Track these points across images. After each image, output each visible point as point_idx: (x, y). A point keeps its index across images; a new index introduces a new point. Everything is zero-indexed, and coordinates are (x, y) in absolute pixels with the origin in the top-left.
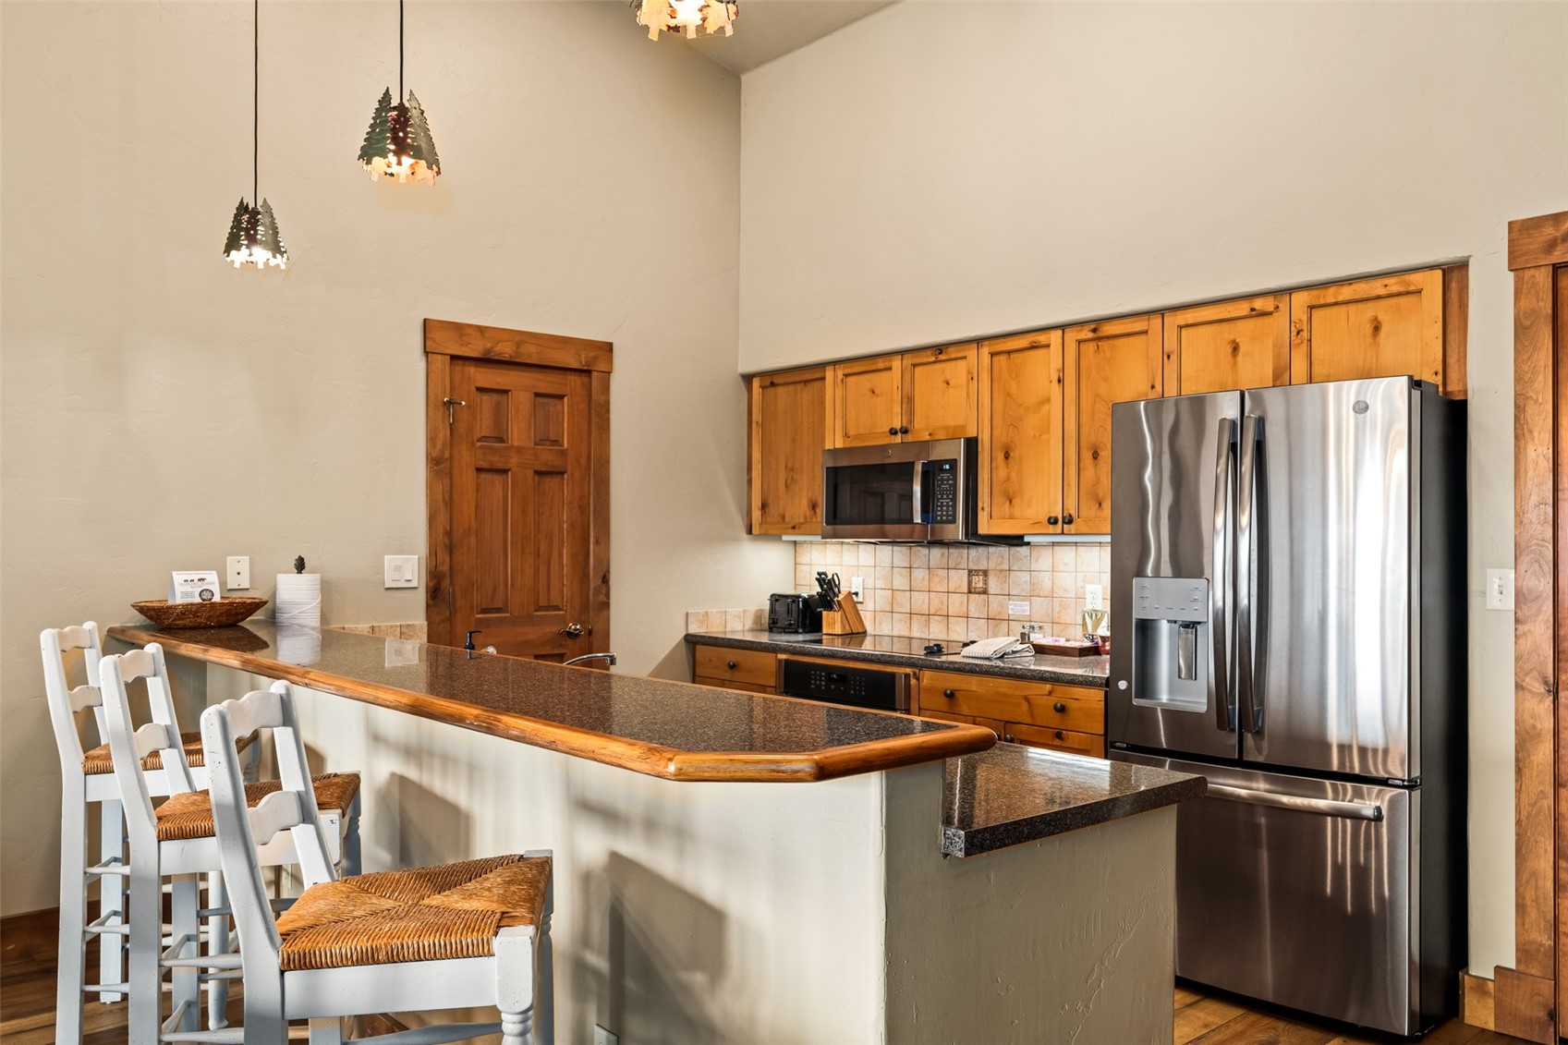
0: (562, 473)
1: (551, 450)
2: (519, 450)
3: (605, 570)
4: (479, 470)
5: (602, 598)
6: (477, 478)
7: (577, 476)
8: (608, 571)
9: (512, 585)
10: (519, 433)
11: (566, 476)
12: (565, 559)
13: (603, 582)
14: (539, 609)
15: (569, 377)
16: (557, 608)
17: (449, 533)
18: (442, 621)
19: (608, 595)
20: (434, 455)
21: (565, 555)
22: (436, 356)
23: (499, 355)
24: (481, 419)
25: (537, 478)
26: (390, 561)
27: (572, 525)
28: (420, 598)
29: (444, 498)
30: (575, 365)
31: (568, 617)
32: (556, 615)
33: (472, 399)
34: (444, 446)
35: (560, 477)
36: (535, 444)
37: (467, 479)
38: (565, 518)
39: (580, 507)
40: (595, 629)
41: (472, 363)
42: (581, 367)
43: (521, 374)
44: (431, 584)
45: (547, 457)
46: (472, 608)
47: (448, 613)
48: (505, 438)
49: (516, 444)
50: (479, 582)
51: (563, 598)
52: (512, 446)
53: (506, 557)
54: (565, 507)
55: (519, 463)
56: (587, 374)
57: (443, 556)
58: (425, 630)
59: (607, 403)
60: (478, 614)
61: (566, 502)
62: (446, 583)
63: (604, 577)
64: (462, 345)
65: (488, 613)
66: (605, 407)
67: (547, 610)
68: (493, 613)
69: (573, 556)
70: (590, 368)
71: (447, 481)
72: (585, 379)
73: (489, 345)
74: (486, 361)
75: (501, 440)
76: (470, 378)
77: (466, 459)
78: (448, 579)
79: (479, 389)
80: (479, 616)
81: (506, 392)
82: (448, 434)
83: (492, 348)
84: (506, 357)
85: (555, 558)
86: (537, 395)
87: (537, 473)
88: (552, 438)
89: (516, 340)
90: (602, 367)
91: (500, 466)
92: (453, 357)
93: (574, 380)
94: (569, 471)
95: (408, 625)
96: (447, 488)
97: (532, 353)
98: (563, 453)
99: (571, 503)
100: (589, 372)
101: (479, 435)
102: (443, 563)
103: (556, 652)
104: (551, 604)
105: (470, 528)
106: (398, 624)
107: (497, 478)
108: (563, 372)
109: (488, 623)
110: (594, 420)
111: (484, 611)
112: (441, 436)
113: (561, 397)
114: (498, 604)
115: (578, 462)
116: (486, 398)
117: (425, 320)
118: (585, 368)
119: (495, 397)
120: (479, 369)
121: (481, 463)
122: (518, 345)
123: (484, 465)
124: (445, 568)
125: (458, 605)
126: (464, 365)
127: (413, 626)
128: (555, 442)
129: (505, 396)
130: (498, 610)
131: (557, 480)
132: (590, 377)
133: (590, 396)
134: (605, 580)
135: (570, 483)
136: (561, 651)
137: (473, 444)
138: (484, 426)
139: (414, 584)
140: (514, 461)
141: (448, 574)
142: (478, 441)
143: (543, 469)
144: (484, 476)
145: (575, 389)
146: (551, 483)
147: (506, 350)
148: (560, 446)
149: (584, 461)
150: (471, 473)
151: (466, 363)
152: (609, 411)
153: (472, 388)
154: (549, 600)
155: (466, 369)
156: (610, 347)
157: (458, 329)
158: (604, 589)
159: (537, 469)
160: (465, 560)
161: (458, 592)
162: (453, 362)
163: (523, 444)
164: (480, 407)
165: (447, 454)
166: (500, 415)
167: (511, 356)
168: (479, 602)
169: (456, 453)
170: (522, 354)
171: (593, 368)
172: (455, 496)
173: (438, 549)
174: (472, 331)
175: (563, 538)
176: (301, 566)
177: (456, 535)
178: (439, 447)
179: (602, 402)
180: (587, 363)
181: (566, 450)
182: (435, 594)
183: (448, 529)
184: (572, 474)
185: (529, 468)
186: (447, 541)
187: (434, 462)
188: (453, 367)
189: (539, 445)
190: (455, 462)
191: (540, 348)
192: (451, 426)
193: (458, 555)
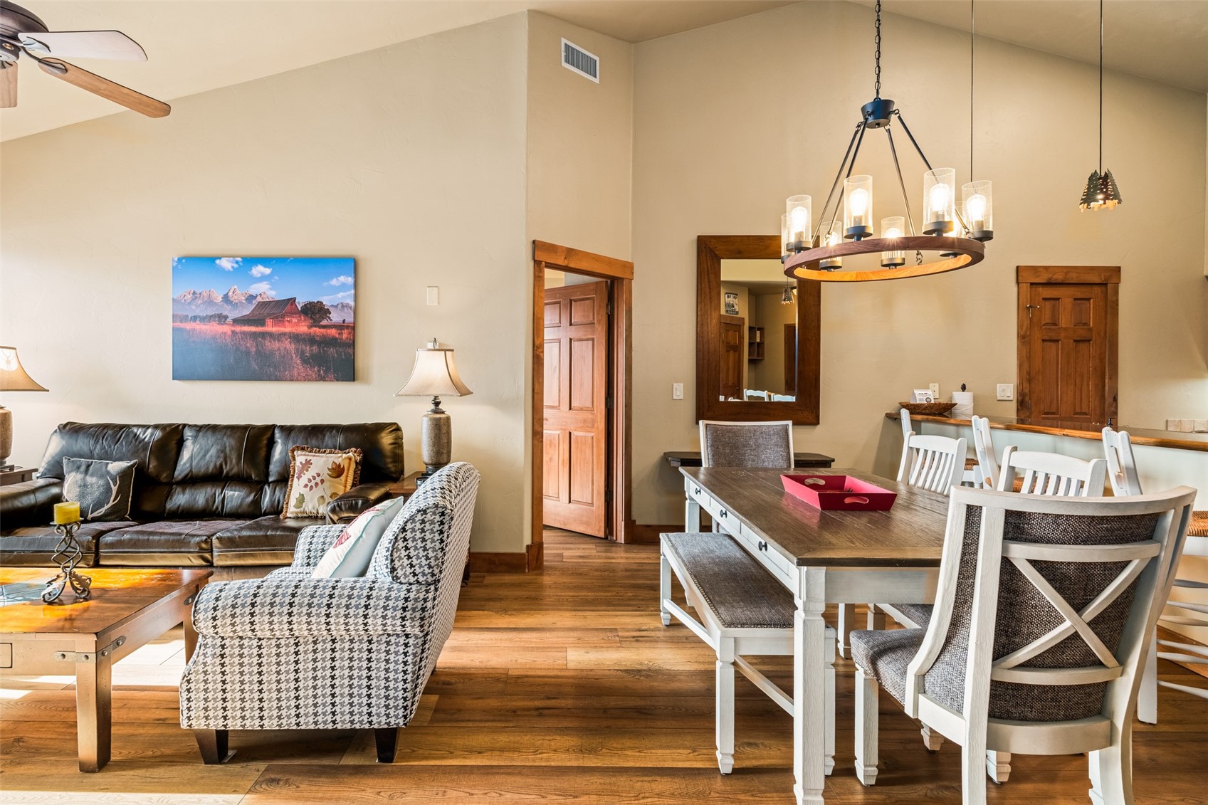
0: (1089, 341)
1: (1083, 328)
2: (1066, 329)
3: (1115, 393)
4: (1043, 340)
5: (1113, 409)
6: (1043, 345)
7: (1098, 342)
8: (1117, 394)
9: (1061, 400)
10: (1065, 319)
11: (1091, 342)
12: (1090, 387)
13: (1114, 400)
14: (1076, 413)
15: (1094, 288)
16: (1086, 414)
17: (1029, 373)
19: (1117, 407)
20: (1022, 334)
21: (1090, 385)
22: (1023, 284)
23: (1056, 280)
24: (1045, 314)
25: (1075, 344)
26: (999, 387)
27: (1095, 369)
28: (1014, 405)
29: (1026, 355)
30: (1099, 281)
32: (1085, 418)
33: (1041, 304)
34: (1027, 329)
35: (1089, 343)
36: (1074, 326)
37: (1038, 345)
38: (1090, 365)
39: (1100, 359)
41: (1040, 286)
42: (1102, 282)
43: (1067, 289)
44: (1020, 399)
45: (1081, 333)
46: (1040, 412)
47: (1029, 413)
48: (1058, 323)
49: (1064, 326)
50: (1043, 399)
51: (1090, 408)
52: (1062, 327)
53: (1058, 385)
54: (1091, 359)
55: (1065, 336)
56: (1105, 286)
57: (1026, 385)
59: (1117, 300)
61: (1091, 356)
62: (1027, 398)
63: (1115, 397)
64: (1036, 277)
65: (1048, 414)
66: (1116, 303)
67: (1081, 414)
68: (1050, 415)
69: (1096, 386)
70: (1107, 282)
71: (1027, 347)
72: (1104, 288)
73: (1050, 276)
74: (1049, 284)
75: (1055, 324)
76: (1041, 293)
77: (1038, 335)
79: (1045, 299)
80: (1043, 416)
81: (1058, 299)
82: (1029, 323)
83: (1052, 277)
84: (1060, 281)
85: (1085, 387)
86: (1076, 299)
87: (1075, 341)
88: (1084, 322)
89: (1065, 271)
90: (1114, 281)
91: (1055, 338)
92: (1032, 284)
93: (1097, 290)
94: (1093, 339)
96: (1028, 350)
97: (1074, 278)
98: (1090, 330)
99: (1095, 357)
100: (1106, 284)
101: (1043, 323)
102: (1025, 388)
104: (1083, 411)
105: (1039, 370)
107: (1053, 345)
108: (1091, 286)
110: (1109, 311)
111: (1045, 414)
112: (1025, 324)
113: (1089, 299)
114: (1054, 411)
115: (1099, 334)
116: (1047, 303)
117: (1017, 267)
118: (1104, 282)
119: (1053, 302)
120: (1045, 289)
122: (1066, 274)
123: (1046, 338)
124: (1027, 391)
125: (1033, 409)
128: (1085, 324)
129: (1058, 301)
130: (1053, 413)
131: (1086, 344)
132: (1107, 287)
133: (1106, 297)
134: (1115, 399)
135: (1094, 345)
137: (1041, 328)
138: (1047, 318)
139: (1011, 398)
140: (1062, 335)
141: (1028, 394)
142: (1044, 325)
143: (1079, 339)
144: (1046, 343)
145: (1097, 294)
146: (1082, 346)
147: (1059, 277)
148: (1088, 326)
149: (1102, 334)
150: (1040, 342)
151: (1038, 286)
152: (1118, 305)
153: (1041, 299)
154: (1081, 408)
155: (1038, 289)
156: (1118, 269)
157: (1034, 269)
158: (1114, 405)
159: (1075, 339)
160: (1036, 387)
161: (1033, 403)
162: (1032, 286)
163: (1067, 326)
164: (1044, 308)
165: (1028, 333)
166: (1055, 312)
167: (1062, 280)
168: (1043, 408)
169: (1032, 332)
170: (1068, 278)
171: (1109, 282)
172: (1032, 354)
173: (1023, 381)
174: (1041, 270)
175: (1090, 376)
176: (964, 388)
177: (1032, 374)
178: (1024, 330)
179: (1114, 300)
180: (1105, 280)
181: (1091, 328)
182: (1022, 404)
183: (1029, 371)
184: (1095, 341)
185: (1070, 339)
186: (1028, 377)
187: (1022, 337)
188: (1031, 289)
189: (1077, 326)
190: (1032, 337)
191: (1078, 274)
192: (1031, 318)
193: (1033, 384)
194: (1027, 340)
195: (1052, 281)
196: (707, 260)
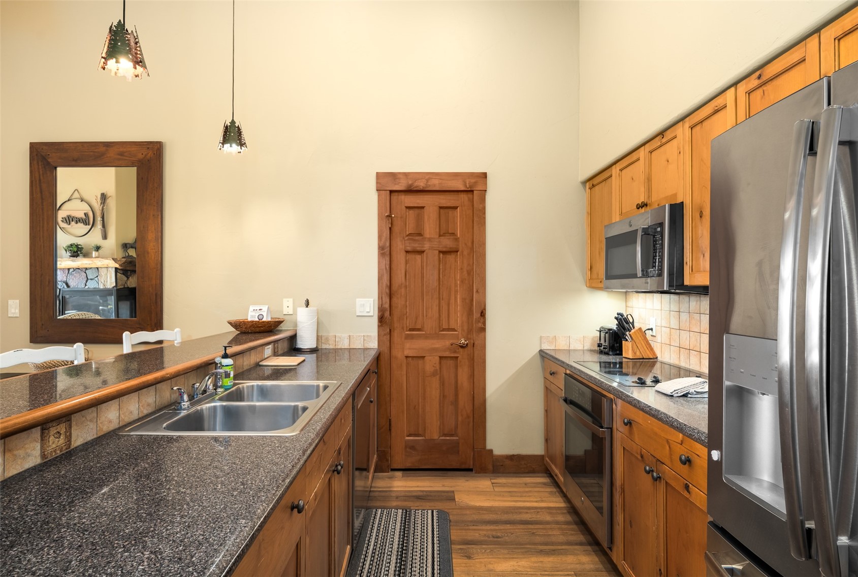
0: (457, 252)
1: (449, 239)
2: (430, 240)
3: (483, 307)
4: (407, 252)
5: (480, 325)
6: (406, 257)
7: (465, 253)
8: (485, 309)
9: (426, 316)
10: (430, 228)
11: (459, 253)
12: (458, 302)
13: (481, 315)
14: (444, 330)
15: (460, 196)
16: (454, 330)
17: (390, 287)
18: (385, 335)
19: (484, 323)
20: (381, 245)
21: (458, 299)
22: (383, 192)
23: (416, 187)
24: (409, 224)
25: (441, 255)
26: (359, 301)
27: (462, 281)
28: (375, 322)
29: (386, 269)
30: (463, 188)
31: (460, 335)
32: (452, 334)
33: (403, 214)
34: (386, 240)
35: (456, 254)
36: (440, 236)
37: (400, 258)
38: (458, 278)
39: (468, 271)
40: (476, 343)
41: (402, 193)
42: (467, 189)
43: (431, 196)
44: (380, 315)
45: (447, 243)
46: (403, 328)
47: (388, 330)
48: (423, 234)
49: (428, 237)
50: (408, 314)
51: (457, 324)
52: (426, 238)
53: (423, 300)
54: (459, 272)
55: (430, 247)
56: (471, 193)
57: (386, 300)
58: (377, 339)
59: (484, 208)
60: (407, 331)
61: (459, 268)
62: (387, 314)
63: (482, 312)
64: (395, 184)
65: (413, 331)
66: (483, 211)
67: (448, 331)
68: (415, 331)
69: (463, 300)
70: (472, 189)
71: (388, 259)
72: (470, 195)
73: (410, 182)
74: (410, 191)
75: (420, 234)
76: (402, 202)
77: (400, 246)
78: (388, 312)
79: (408, 208)
80: (407, 332)
81: (423, 208)
82: (389, 233)
83: (412, 184)
84: (421, 188)
85: (452, 301)
86: (441, 208)
87: (440, 252)
88: (450, 232)
89: (427, 178)
90: (480, 188)
91: (418, 249)
92: (391, 192)
93: (464, 197)
94: (460, 250)
95: (368, 336)
96: (388, 263)
97: (435, 184)
98: (457, 240)
99: (461, 269)
100: (472, 191)
101: (407, 233)
102: (386, 303)
103: (452, 355)
105: (402, 284)
106: (363, 335)
107: (418, 257)
108: (456, 193)
109: (411, 337)
110: (475, 219)
111: (411, 330)
112: (384, 234)
113: (456, 208)
114: (419, 327)
115: (466, 244)
116: (411, 212)
117: (377, 173)
118: (469, 189)
119: (417, 211)
120: (406, 196)
121: (408, 248)
122: (427, 181)
123: (409, 249)
124: (387, 306)
125: (395, 326)
126: (398, 195)
127: (370, 336)
128: (453, 234)
129: (423, 210)
130: (419, 330)
131: (453, 256)
132: (473, 194)
133: (473, 206)
134: (483, 314)
135: (461, 257)
136: (456, 355)
137: (403, 238)
138: (411, 228)
139: (371, 314)
140: (427, 246)
141: (389, 309)
142: (407, 236)
143: (444, 250)
144: (410, 256)
145: (464, 202)
146: (451, 258)
147: (421, 184)
148: (456, 236)
149: (470, 244)
150: (403, 254)
151: (400, 194)
152: (484, 213)
153: (403, 208)
154: (449, 325)
155: (400, 197)
156: (485, 175)
157: (393, 176)
158: (482, 320)
159: (441, 249)
160: (399, 302)
161: (395, 319)
162: (392, 194)
163: (432, 237)
164: (407, 217)
165: (388, 244)
166: (419, 221)
167: (423, 187)
168: (408, 325)
169: (393, 243)
170: (430, 186)
171: (474, 189)
172: (393, 266)
173: (383, 295)
174: (401, 176)
175: (457, 290)
176: (307, 304)
177: (394, 288)
178: (383, 240)
179: (480, 208)
180: (470, 187)
181: (459, 238)
182: (381, 319)
183: (389, 284)
184: (462, 252)
185: (435, 250)
186: (388, 291)
187: (381, 248)
188: (392, 197)
189: (442, 236)
190: (393, 248)
191: (441, 181)
192: (390, 228)
193: (394, 300)
194: (386, 251)
195: (412, 188)
196: (39, 169)
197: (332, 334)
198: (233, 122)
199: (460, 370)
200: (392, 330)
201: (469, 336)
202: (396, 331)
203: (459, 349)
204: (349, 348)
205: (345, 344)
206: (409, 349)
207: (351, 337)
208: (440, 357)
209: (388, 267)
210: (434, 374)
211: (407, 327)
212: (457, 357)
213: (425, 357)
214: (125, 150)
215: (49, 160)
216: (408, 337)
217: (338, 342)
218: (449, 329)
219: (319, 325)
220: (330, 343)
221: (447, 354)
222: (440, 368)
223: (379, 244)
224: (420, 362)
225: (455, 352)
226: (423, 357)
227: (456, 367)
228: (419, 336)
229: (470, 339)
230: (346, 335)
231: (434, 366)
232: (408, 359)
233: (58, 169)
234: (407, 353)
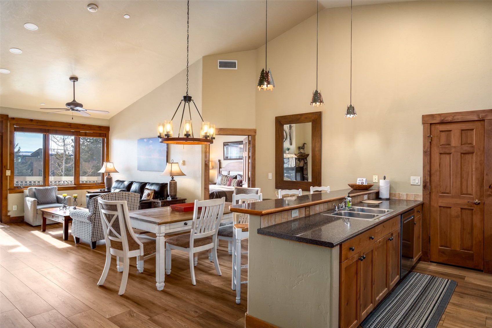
0: (473, 153)
1: (467, 146)
2: (455, 147)
3: (490, 184)
4: (440, 154)
5: (489, 193)
6: (440, 156)
7: (479, 153)
9: (452, 186)
10: (455, 141)
11: (474, 154)
13: (490, 188)
14: (464, 194)
15: (475, 123)
16: (470, 194)
17: (430, 171)
18: (427, 195)
20: (425, 151)
21: (474, 179)
22: (425, 124)
23: (446, 121)
24: (442, 139)
25: (462, 155)
26: (412, 178)
27: (476, 169)
28: (421, 188)
29: (428, 162)
30: (477, 119)
31: (475, 198)
32: (469, 196)
33: (438, 134)
34: (428, 148)
35: (472, 154)
36: (462, 145)
37: (436, 156)
38: (474, 167)
39: (480, 163)
40: (486, 202)
41: (438, 124)
42: (480, 119)
43: (455, 125)
44: (424, 184)
45: (466, 148)
46: (438, 192)
47: (429, 192)
49: (454, 145)
50: (441, 185)
51: (473, 192)
52: (452, 146)
53: (450, 178)
54: (474, 163)
55: (455, 151)
56: (484, 121)
57: (428, 177)
58: (422, 196)
61: (474, 162)
62: (428, 184)
63: (490, 186)
64: (433, 120)
65: (444, 194)
66: (491, 131)
68: (446, 194)
69: (477, 179)
70: (483, 119)
71: (429, 157)
72: (482, 122)
73: (442, 118)
74: (442, 123)
75: (449, 145)
76: (437, 129)
77: (436, 150)
78: (429, 184)
79: (441, 131)
80: (440, 194)
81: (451, 131)
82: (429, 144)
83: (444, 119)
84: (449, 121)
85: (470, 179)
86: (462, 130)
87: (462, 153)
88: (468, 142)
89: (453, 115)
90: (488, 118)
91: (448, 152)
92: (431, 124)
93: (478, 124)
94: (475, 152)
96: (429, 159)
97: (459, 118)
98: (473, 147)
99: (476, 162)
100: (484, 120)
101: (441, 144)
102: (427, 179)
103: (469, 208)
104: (468, 193)
105: (437, 170)
106: (414, 194)
107: (447, 156)
108: (472, 122)
109: (443, 197)
110: (486, 135)
111: (442, 193)
112: (427, 145)
113: (473, 130)
114: (448, 191)
115: (479, 149)
116: (443, 133)
117: (423, 116)
118: (482, 119)
119: (447, 133)
120: (440, 126)
121: (441, 151)
122: (453, 117)
123: (442, 152)
124: (428, 180)
125: (433, 190)
127: (418, 195)
128: (470, 144)
130: (448, 193)
131: (470, 155)
133: (484, 128)
135: (476, 156)
136: (472, 208)
137: (438, 147)
138: (443, 141)
139: (419, 184)
140: (453, 150)
141: (429, 182)
142: (441, 146)
143: (464, 152)
144: (442, 156)
145: (478, 126)
146: (468, 157)
147: (450, 119)
148: (472, 144)
149: (482, 149)
150: (438, 155)
151: (436, 124)
153: (438, 131)
154: (467, 192)
155: (436, 126)
157: (432, 116)
158: (490, 190)
160: (435, 178)
161: (433, 187)
162: (431, 125)
163: (456, 145)
164: (441, 136)
165: (429, 150)
166: (448, 138)
167: (451, 120)
168: (441, 190)
169: (432, 149)
170: (455, 119)
171: (485, 119)
172: (432, 161)
173: (426, 175)
174: (437, 116)
175: (473, 173)
176: (385, 178)
177: (432, 172)
178: (426, 148)
179: (489, 129)
180: (482, 118)
181: (474, 146)
182: (425, 187)
183: (429, 170)
184: (477, 153)
185: (459, 152)
186: (429, 173)
187: (425, 152)
188: (431, 126)
189: (463, 145)
190: (432, 152)
191: (462, 116)
192: (430, 142)
193: (433, 178)
194: (428, 153)
195: (444, 121)
196: (278, 126)
197: (397, 193)
198: (351, 105)
199: (474, 217)
200: (431, 193)
201: (481, 199)
202: (433, 193)
203: (474, 205)
204: (406, 199)
205: (405, 198)
206: (441, 203)
207: (408, 195)
208: (462, 209)
209: (429, 161)
210: (457, 217)
211: (440, 191)
212: (473, 209)
213: (451, 207)
214: (307, 116)
215: (281, 123)
216: (440, 196)
217: (400, 196)
218: (467, 194)
219: (391, 188)
220: (396, 196)
221: (466, 207)
222: (461, 214)
223: (423, 150)
224: (448, 210)
225: (471, 206)
226: (450, 208)
227: (472, 215)
228: (448, 196)
229: (482, 200)
230: (405, 193)
231: (457, 213)
232: (441, 208)
233: (284, 125)
234: (440, 204)
